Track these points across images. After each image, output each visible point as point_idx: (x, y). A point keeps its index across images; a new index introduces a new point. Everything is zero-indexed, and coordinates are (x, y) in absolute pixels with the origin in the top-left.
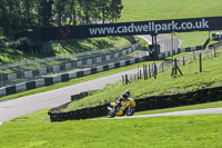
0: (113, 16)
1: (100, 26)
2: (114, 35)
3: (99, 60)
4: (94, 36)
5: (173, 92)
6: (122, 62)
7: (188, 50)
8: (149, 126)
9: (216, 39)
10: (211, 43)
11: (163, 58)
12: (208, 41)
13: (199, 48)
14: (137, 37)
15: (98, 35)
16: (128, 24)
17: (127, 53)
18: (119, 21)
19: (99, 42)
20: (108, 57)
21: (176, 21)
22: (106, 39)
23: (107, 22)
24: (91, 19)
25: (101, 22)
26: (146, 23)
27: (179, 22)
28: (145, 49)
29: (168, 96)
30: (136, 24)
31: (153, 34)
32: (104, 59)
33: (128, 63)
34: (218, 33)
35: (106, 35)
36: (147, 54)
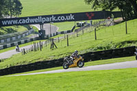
0: (17, 13)
1: (9, 19)
2: (17, 25)
3: (8, 40)
4: (5, 26)
5: (51, 58)
6: (23, 41)
7: (62, 33)
8: (35, 80)
9: (79, 26)
10: (76, 28)
11: (47, 38)
12: (74, 27)
13: (69, 32)
14: (32, 26)
15: (7, 25)
16: (25, 18)
17: (26, 35)
18: (20, 16)
19: (8, 29)
20: (14, 38)
21: (54, 15)
22: (12, 27)
23: (13, 17)
24: (3, 15)
25: (9, 17)
26: (37, 17)
27: (56, 16)
28: (36, 33)
29: (48, 61)
30: (30, 18)
31: (41, 24)
32: (11, 39)
33: (26, 42)
34: (80, 22)
35: (12, 25)
36: (38, 36)
